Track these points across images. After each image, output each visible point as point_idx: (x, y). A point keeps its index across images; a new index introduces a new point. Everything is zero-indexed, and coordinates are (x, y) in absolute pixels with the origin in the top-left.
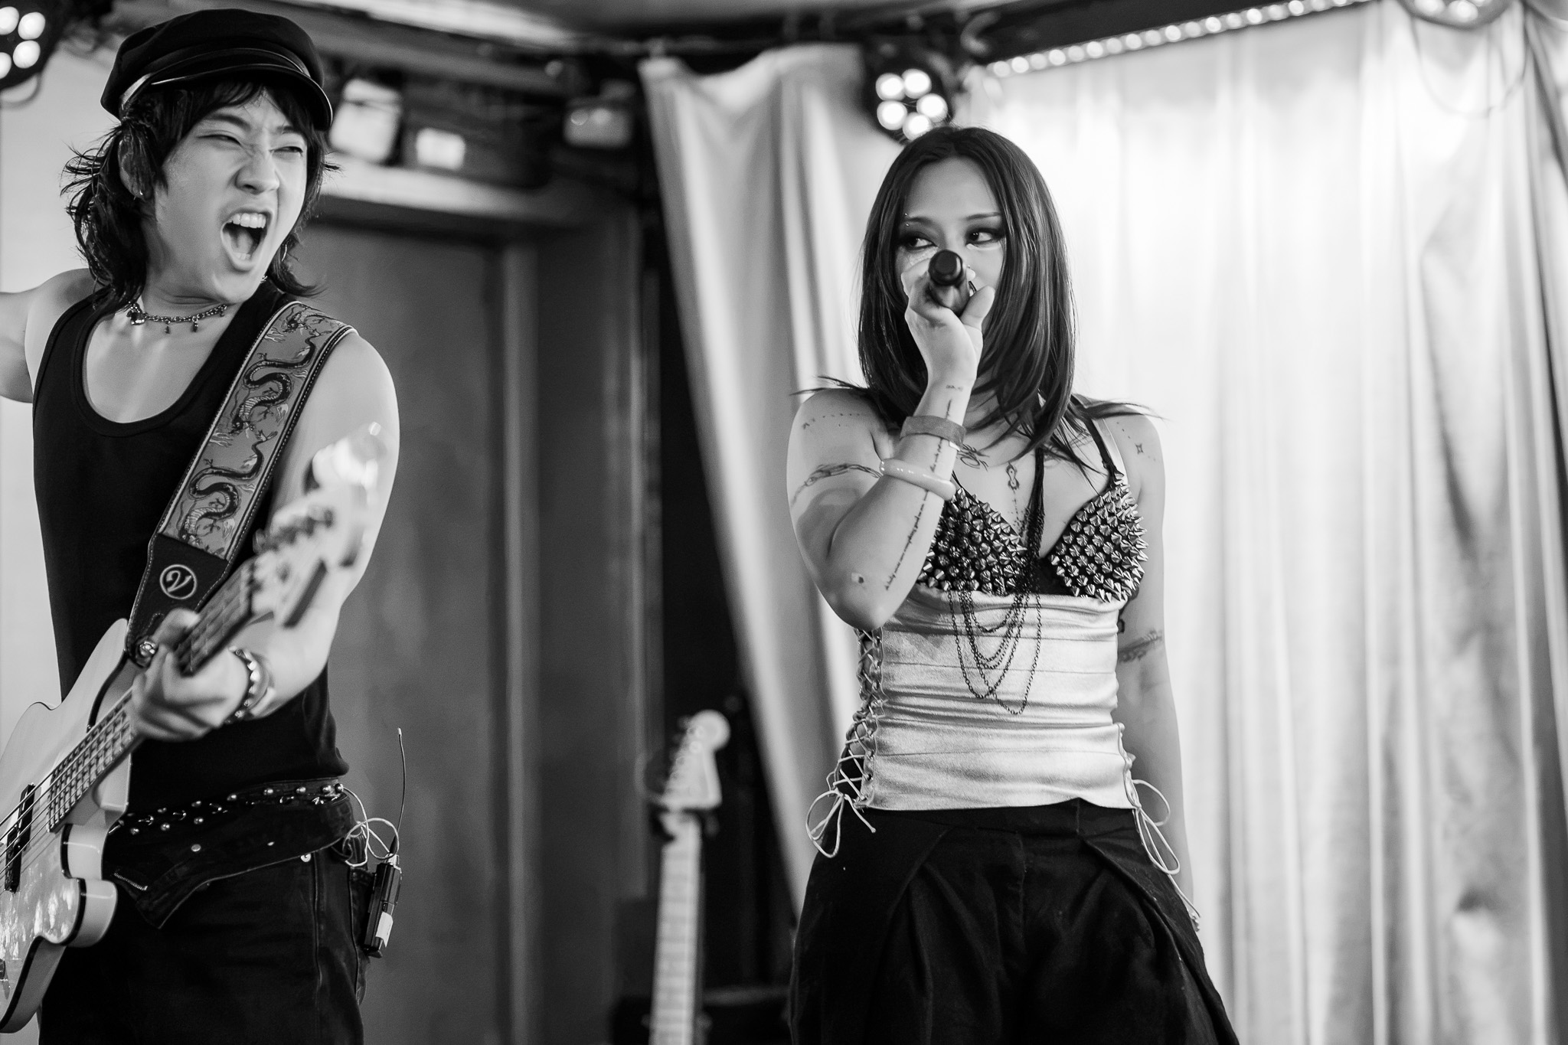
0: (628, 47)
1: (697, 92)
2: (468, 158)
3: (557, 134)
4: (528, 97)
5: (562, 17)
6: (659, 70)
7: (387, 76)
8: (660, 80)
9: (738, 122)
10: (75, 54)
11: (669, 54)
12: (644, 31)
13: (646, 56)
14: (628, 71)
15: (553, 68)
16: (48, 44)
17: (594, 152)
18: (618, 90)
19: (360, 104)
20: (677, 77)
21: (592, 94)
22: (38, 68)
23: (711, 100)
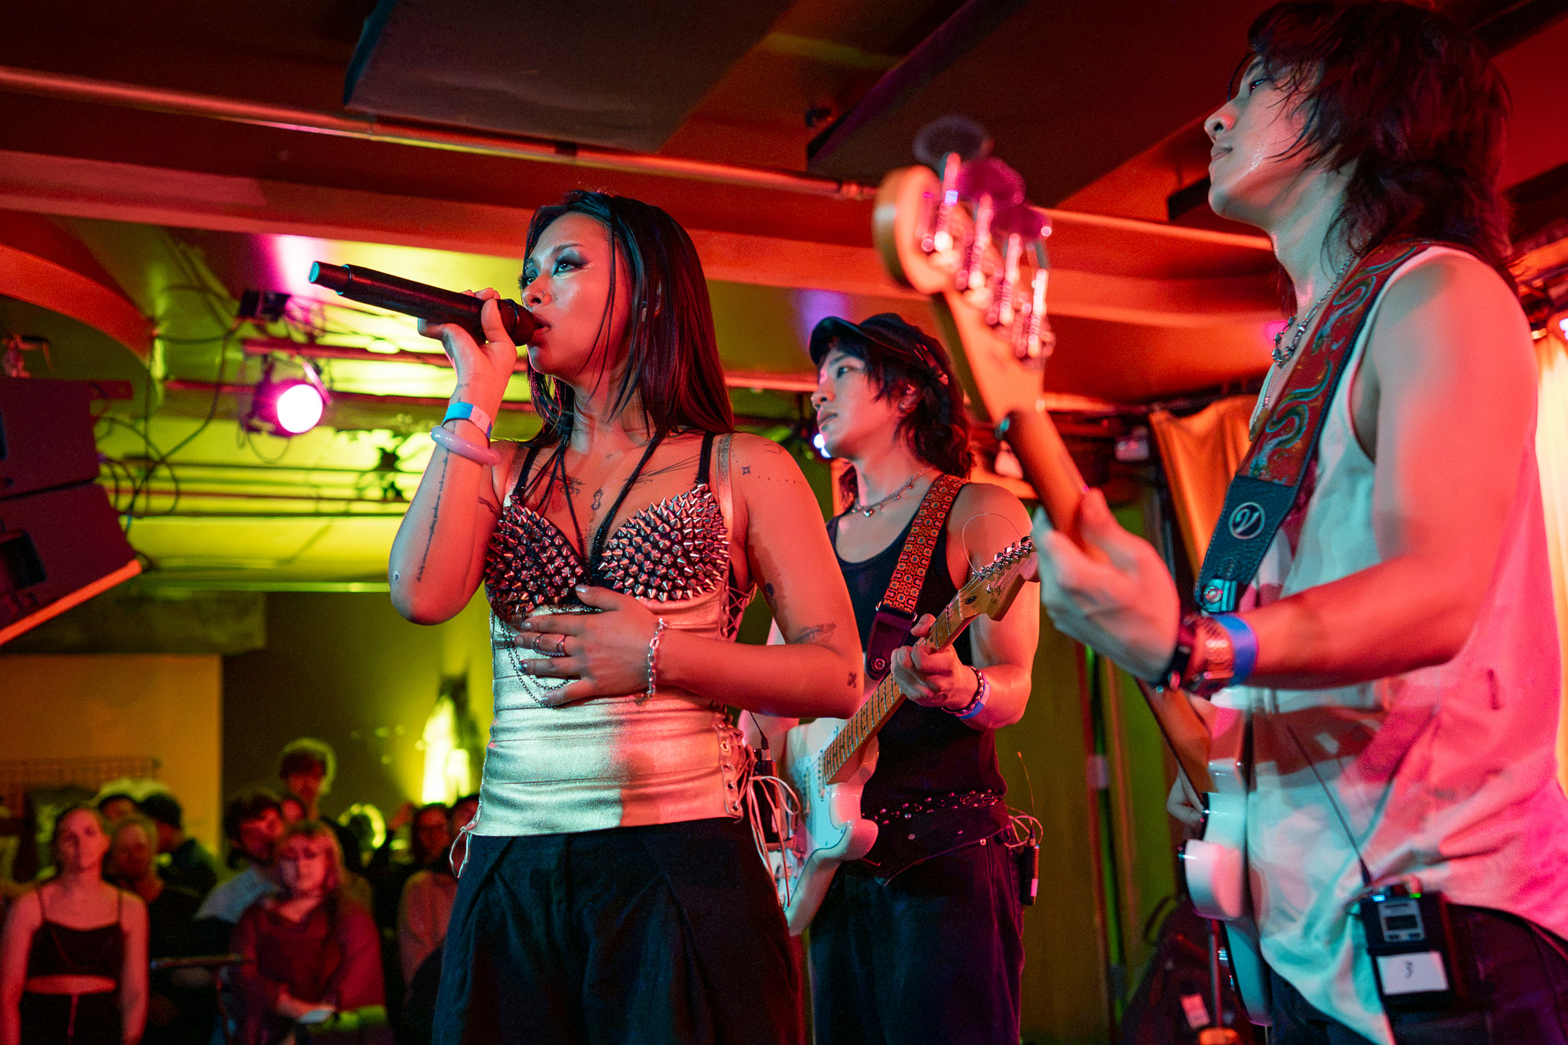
0: (1144, 408)
1: (1180, 428)
3: (1113, 453)
4: (1095, 440)
6: (1158, 417)
8: (1160, 424)
9: (1202, 441)
11: (1163, 409)
12: (1150, 398)
13: (1152, 411)
14: (1145, 420)
15: (1105, 423)
17: (1132, 463)
18: (1142, 431)
20: (1168, 420)
21: (1127, 435)
23: (1188, 431)
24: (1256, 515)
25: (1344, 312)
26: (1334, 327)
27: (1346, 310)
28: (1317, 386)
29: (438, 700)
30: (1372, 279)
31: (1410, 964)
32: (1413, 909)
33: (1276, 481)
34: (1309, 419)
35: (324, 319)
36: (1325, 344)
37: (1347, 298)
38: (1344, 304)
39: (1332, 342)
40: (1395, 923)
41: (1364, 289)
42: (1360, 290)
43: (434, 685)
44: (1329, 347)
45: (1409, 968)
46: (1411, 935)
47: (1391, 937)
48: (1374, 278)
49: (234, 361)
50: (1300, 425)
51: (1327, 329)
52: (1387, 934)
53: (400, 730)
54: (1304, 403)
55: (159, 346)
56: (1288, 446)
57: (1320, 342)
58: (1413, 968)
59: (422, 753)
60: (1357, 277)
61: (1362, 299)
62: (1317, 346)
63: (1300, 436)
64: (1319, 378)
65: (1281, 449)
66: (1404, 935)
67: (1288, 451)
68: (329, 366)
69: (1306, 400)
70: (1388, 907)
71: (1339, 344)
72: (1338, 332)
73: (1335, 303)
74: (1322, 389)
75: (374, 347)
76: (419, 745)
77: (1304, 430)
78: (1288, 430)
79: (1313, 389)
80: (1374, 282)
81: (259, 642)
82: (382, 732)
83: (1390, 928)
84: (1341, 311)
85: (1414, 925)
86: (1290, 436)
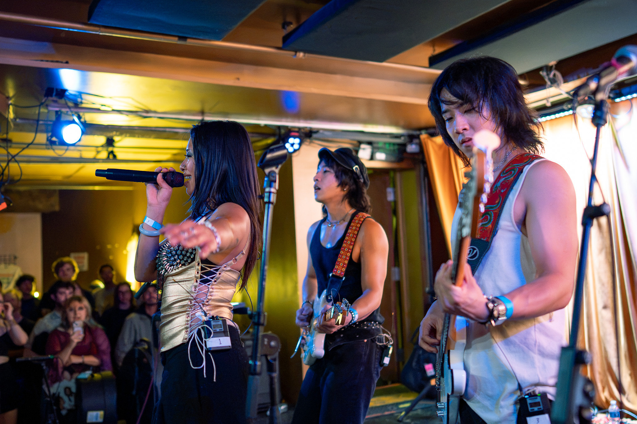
0: (418, 133)
1: (432, 141)
2: (386, 157)
3: (405, 151)
4: (399, 145)
5: (404, 127)
6: (424, 136)
7: (370, 143)
8: (424, 139)
10: (306, 145)
11: (425, 133)
12: (420, 129)
13: (421, 134)
14: (418, 137)
15: (403, 138)
16: (300, 144)
17: (413, 154)
18: (416, 141)
19: (364, 149)
20: (427, 138)
21: (411, 142)
22: (298, 149)
23: (435, 142)
24: (475, 251)
25: (505, 179)
26: (501, 184)
27: (506, 179)
28: (496, 205)
29: (132, 234)
30: (516, 169)
31: (538, 419)
32: (539, 400)
33: (482, 239)
34: (494, 216)
35: (82, 99)
36: (498, 190)
37: (507, 174)
38: (506, 176)
39: (501, 189)
40: (532, 405)
41: (513, 172)
42: (512, 172)
43: (130, 228)
44: (500, 191)
45: (538, 421)
46: (538, 409)
47: (532, 410)
48: (517, 168)
49: (43, 112)
50: (490, 219)
51: (499, 184)
52: (530, 409)
53: (117, 246)
54: (491, 210)
55: (11, 107)
56: (486, 226)
57: (496, 189)
58: (539, 420)
59: (126, 255)
60: (510, 167)
61: (513, 175)
62: (495, 190)
63: (491, 223)
64: (497, 202)
65: (484, 227)
66: (536, 409)
67: (486, 228)
68: (84, 115)
69: (492, 209)
70: (530, 399)
71: (504, 190)
72: (503, 186)
73: (501, 176)
74: (498, 206)
75: (102, 108)
76: (124, 252)
77: (492, 221)
78: (485, 220)
79: (494, 206)
80: (517, 170)
81: (57, 208)
82: (109, 246)
83: (531, 406)
84: (504, 178)
85: (540, 405)
86: (487, 222)
